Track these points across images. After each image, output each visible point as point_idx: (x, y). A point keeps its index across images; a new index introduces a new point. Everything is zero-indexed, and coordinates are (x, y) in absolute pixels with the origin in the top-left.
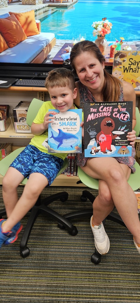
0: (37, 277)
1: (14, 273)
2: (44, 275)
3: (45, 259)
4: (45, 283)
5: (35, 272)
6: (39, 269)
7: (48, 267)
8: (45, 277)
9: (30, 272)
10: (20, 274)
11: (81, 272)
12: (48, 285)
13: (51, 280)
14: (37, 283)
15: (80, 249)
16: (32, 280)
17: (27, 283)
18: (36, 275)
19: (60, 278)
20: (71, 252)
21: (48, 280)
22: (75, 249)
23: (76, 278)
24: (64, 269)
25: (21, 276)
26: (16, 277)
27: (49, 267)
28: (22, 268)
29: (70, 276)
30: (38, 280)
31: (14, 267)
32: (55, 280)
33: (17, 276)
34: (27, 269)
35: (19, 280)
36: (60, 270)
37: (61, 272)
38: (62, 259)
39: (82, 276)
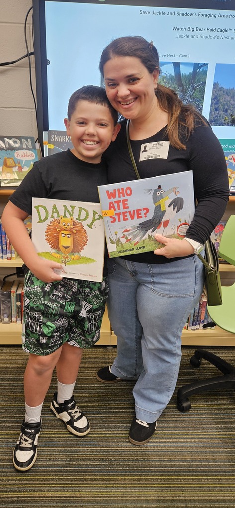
0: (139, 487)
1: (100, 482)
2: (148, 484)
3: (144, 459)
4: (154, 496)
5: (134, 480)
6: (139, 475)
7: (152, 472)
8: (152, 487)
9: (125, 479)
10: (110, 484)
11: (207, 478)
12: (159, 500)
13: (162, 491)
14: (140, 497)
15: (195, 442)
16: (132, 491)
17: (125, 497)
18: (135, 484)
19: (174, 487)
20: (182, 447)
21: (157, 491)
22: (187, 442)
23: (200, 487)
24: (178, 473)
25: (113, 487)
26: (105, 489)
27: (154, 472)
28: (110, 474)
29: (190, 484)
30: (141, 492)
31: (98, 473)
32: (168, 491)
33: (106, 487)
34: (120, 476)
35: (111, 493)
36: (172, 475)
37: (174, 479)
38: (170, 459)
39: (208, 484)
